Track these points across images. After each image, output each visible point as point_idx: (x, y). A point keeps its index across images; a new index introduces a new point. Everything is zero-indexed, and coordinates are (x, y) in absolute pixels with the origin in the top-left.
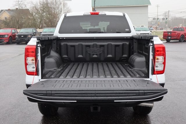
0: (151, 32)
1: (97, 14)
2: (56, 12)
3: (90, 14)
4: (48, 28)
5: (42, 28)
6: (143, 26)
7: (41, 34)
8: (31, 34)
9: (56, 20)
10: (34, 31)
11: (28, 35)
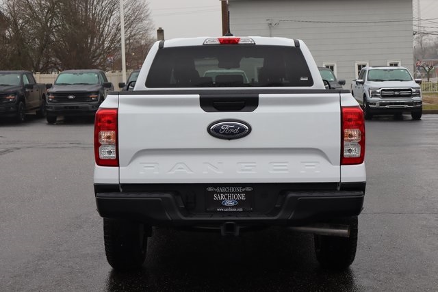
0: (417, 85)
1: (235, 42)
2: (93, 15)
3: (218, 43)
4: (73, 71)
5: (45, 70)
6: (396, 65)
7: (50, 90)
8: (14, 90)
9: (92, 40)
10: (26, 81)
11: (7, 94)
